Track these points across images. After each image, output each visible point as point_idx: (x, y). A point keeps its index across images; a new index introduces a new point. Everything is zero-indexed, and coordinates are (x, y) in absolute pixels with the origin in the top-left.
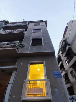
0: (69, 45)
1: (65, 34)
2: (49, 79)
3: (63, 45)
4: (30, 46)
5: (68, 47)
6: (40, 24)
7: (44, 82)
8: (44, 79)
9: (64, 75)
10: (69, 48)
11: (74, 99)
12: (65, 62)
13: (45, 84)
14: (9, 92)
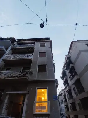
0: (72, 63)
1: (70, 48)
2: (49, 101)
3: (67, 62)
4: (37, 74)
5: (71, 65)
6: (45, 44)
7: (47, 103)
8: (47, 101)
9: (68, 90)
10: (72, 67)
11: (64, 115)
12: (69, 77)
13: (47, 105)
14: (25, 110)
